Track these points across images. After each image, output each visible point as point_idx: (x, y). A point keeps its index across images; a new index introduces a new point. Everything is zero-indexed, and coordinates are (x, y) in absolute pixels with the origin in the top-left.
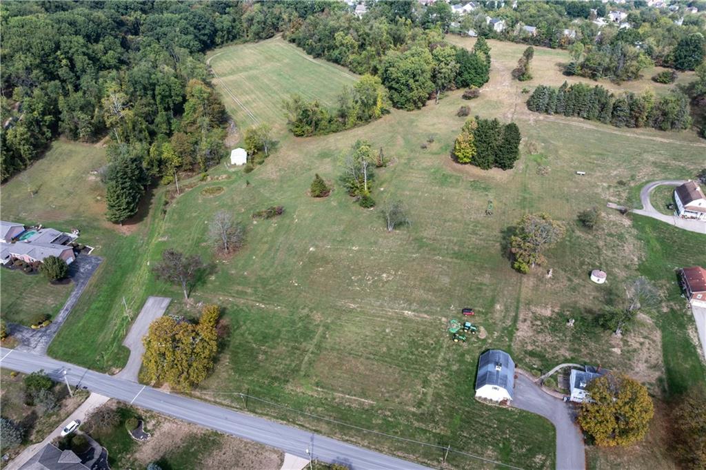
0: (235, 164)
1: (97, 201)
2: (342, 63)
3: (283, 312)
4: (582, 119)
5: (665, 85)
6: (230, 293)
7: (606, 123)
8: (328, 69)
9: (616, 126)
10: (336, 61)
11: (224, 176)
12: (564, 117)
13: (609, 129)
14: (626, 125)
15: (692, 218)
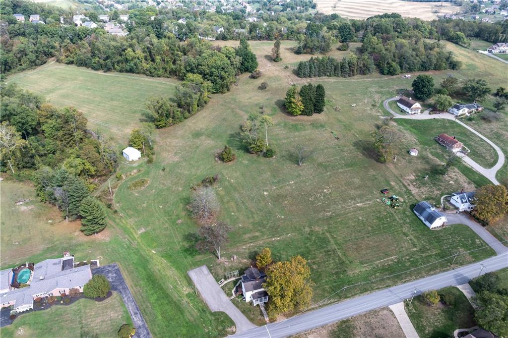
0: (133, 160)
1: (51, 224)
2: (137, 71)
3: (295, 236)
4: (327, 77)
5: (345, 52)
6: (246, 241)
7: (339, 77)
8: (128, 78)
9: (345, 77)
10: (131, 71)
11: (135, 171)
12: (319, 78)
13: (342, 79)
14: (349, 76)
15: (414, 114)
